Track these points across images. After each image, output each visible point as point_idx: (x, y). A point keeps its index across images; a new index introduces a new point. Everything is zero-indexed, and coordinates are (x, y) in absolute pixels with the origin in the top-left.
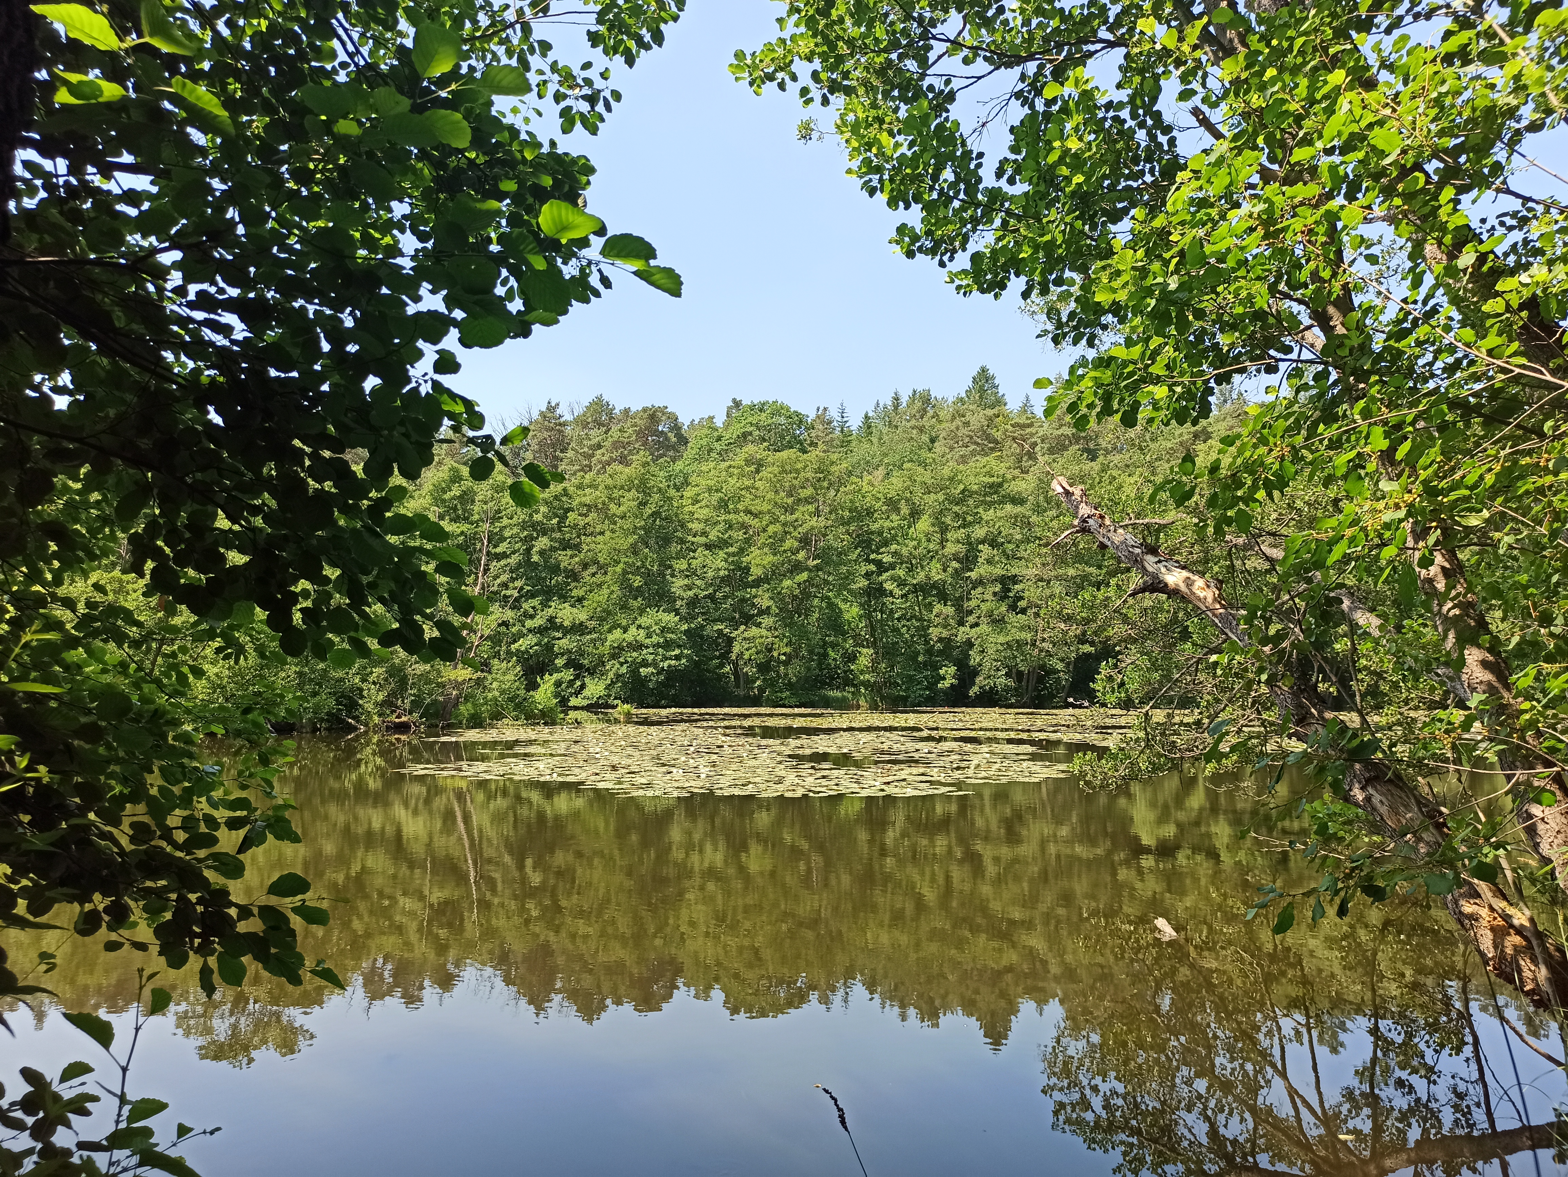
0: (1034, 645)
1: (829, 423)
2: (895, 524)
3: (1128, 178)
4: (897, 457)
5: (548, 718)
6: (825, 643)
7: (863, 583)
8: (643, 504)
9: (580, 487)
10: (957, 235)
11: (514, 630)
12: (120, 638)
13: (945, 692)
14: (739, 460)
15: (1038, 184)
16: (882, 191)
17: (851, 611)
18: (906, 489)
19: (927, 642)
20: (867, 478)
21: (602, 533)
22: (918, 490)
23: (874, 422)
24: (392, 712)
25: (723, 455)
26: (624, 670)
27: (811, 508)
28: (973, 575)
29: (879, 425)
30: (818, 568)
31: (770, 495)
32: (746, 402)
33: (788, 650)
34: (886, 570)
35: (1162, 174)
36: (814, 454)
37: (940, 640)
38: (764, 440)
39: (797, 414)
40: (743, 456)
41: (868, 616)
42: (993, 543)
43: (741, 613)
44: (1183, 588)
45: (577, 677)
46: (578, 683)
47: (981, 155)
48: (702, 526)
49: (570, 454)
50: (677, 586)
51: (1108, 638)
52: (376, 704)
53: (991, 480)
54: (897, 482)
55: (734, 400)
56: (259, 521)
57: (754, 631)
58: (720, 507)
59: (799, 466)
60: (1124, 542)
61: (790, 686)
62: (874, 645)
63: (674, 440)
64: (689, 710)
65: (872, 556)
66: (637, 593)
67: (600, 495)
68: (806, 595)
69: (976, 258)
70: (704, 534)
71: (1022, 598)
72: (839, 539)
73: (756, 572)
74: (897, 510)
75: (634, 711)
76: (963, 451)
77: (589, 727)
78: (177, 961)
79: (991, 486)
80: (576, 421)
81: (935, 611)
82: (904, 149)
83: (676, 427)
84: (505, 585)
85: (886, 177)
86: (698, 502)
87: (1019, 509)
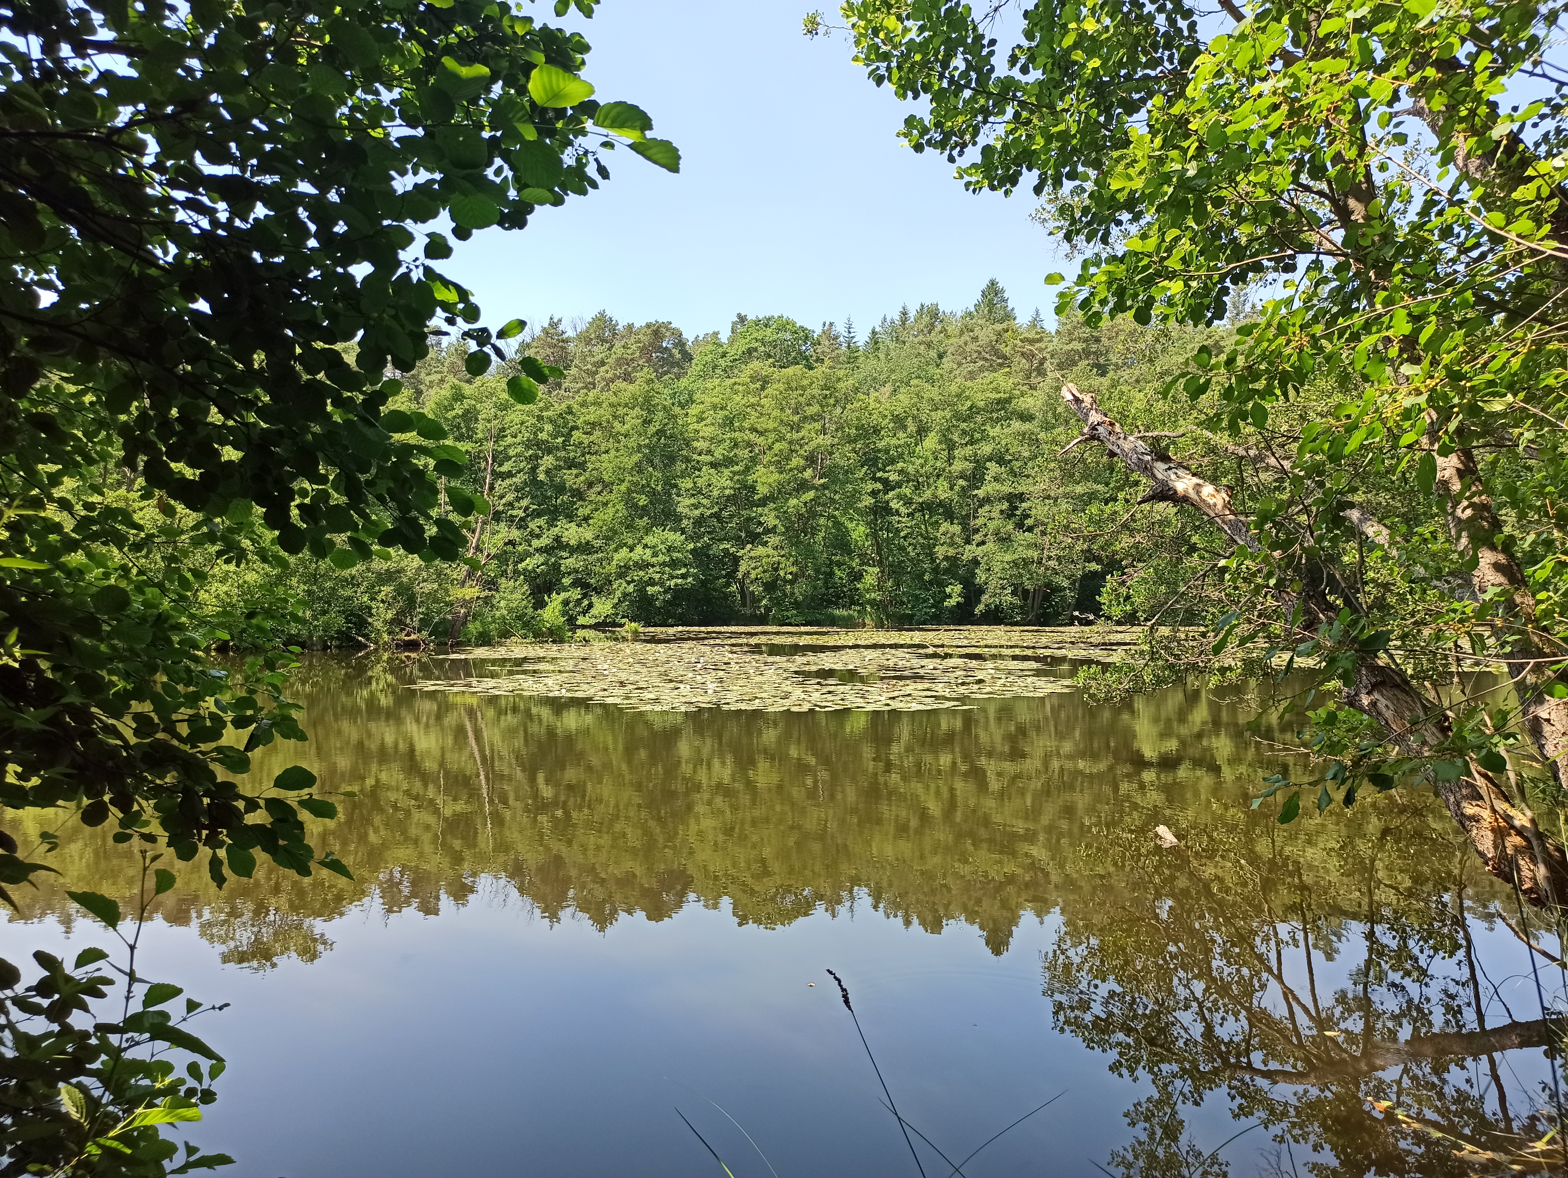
0: (1040, 563)
1: (836, 338)
2: (902, 442)
3: (1146, 66)
4: (905, 373)
5: (556, 636)
6: (831, 561)
7: (869, 501)
8: (647, 422)
9: (583, 404)
10: (968, 127)
11: (520, 548)
12: (120, 541)
13: (951, 610)
14: (744, 378)
15: (1052, 71)
16: (890, 80)
17: (858, 532)
18: (913, 406)
19: (933, 561)
20: (873, 394)
21: (607, 452)
22: (925, 406)
23: (882, 337)
24: (402, 630)
25: (727, 372)
26: (631, 588)
27: (818, 426)
28: (981, 493)
29: (886, 340)
30: (824, 487)
31: (776, 413)
32: (751, 317)
33: (794, 569)
34: (893, 489)
35: (1181, 62)
36: (820, 370)
37: (946, 558)
38: (770, 356)
39: (804, 329)
40: (749, 372)
41: (874, 535)
42: (1001, 461)
43: (747, 532)
44: (1192, 494)
45: (585, 596)
46: (586, 602)
47: (993, 42)
48: (707, 444)
49: (574, 371)
50: (683, 505)
51: (1115, 553)
52: (385, 622)
53: (998, 396)
54: (904, 399)
55: (739, 316)
56: (252, 418)
57: (761, 550)
58: (724, 425)
59: (805, 382)
60: (1134, 450)
61: (796, 605)
62: (880, 563)
63: (678, 356)
64: (696, 628)
65: (879, 475)
66: (644, 511)
67: (604, 413)
68: (813, 514)
69: (987, 151)
70: (709, 452)
71: (1028, 516)
72: (845, 456)
73: (762, 490)
74: (904, 428)
75: (641, 630)
76: (972, 367)
77: (597, 645)
78: (186, 853)
79: (999, 401)
80: (579, 337)
81: (942, 529)
82: (913, 34)
83: (681, 344)
84: (510, 504)
85: (894, 64)
86: (703, 419)
87: (1027, 426)
